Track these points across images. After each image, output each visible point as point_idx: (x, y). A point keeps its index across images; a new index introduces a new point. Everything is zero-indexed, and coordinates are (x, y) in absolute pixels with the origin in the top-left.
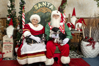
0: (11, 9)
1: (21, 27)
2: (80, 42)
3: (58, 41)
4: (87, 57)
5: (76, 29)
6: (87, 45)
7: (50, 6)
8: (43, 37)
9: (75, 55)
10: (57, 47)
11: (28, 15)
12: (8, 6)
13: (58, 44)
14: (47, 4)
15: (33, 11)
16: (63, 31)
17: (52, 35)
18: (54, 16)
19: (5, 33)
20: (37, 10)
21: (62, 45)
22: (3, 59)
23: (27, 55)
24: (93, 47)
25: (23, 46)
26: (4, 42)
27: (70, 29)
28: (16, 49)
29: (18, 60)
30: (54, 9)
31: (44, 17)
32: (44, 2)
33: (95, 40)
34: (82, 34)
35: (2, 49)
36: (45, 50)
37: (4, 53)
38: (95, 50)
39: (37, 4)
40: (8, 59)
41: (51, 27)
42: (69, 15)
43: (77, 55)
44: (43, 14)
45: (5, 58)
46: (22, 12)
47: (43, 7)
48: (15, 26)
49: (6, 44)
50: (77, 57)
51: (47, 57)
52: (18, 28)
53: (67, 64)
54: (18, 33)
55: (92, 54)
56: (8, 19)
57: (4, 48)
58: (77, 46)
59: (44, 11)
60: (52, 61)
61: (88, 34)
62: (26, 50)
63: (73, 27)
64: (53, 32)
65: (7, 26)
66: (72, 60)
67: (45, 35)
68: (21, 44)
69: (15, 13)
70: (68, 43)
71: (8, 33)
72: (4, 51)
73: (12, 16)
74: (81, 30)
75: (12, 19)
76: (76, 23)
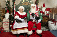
0: (7, 3)
1: (13, 14)
2: (48, 22)
3: (35, 21)
4: (52, 30)
5: (45, 14)
6: (52, 23)
7: (30, 1)
9: (45, 29)
11: (17, 7)
12: (6, 2)
13: (35, 23)
15: (20, 4)
16: (38, 15)
17: (31, 18)
18: (32, 7)
19: (4, 17)
20: (22, 4)
21: (37, 23)
22: (3, 31)
23: (17, 29)
24: (55, 25)
25: (15, 24)
26: (4, 22)
27: (42, 14)
28: (11, 26)
29: (12, 32)
30: (32, 3)
31: (26, 8)
33: (56, 20)
34: (48, 17)
35: (3, 26)
36: (27, 26)
37: (4, 28)
38: (56, 26)
40: (6, 31)
41: (30, 13)
42: (41, 6)
43: (46, 29)
44: (26, 6)
45: (4, 31)
46: (14, 5)
47: (26, 2)
48: (10, 13)
49: (5, 23)
50: (46, 30)
51: (28, 30)
52: (12, 14)
53: (40, 34)
54: (12, 17)
55: (54, 28)
56: (6, 9)
57: (4, 25)
58: (46, 24)
59: (27, 4)
60: (31, 32)
61: (52, 17)
62: (16, 26)
63: (44, 13)
64: (32, 16)
65: (6, 13)
66: (43, 32)
68: (14, 23)
69: (10, 5)
70: (40, 22)
71: (6, 17)
72: (4, 27)
73: (8, 7)
74: (48, 15)
75: (8, 9)
76: (45, 11)
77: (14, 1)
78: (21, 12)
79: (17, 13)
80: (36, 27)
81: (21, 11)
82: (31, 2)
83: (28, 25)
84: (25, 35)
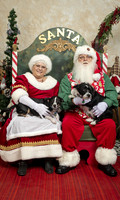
7: (72, 36)
8: (55, 103)
10: (86, 127)
11: (25, 57)
14: (67, 33)
15: (36, 47)
16: (101, 91)
20: (44, 46)
25: (12, 122)
31: (59, 61)
32: (61, 29)
39: (46, 33)
42: (117, 59)
44: (58, 54)
46: (11, 50)
47: (57, 38)
52: (3, 85)
54: (2, 97)
59: (60, 47)
67: (60, 101)
77: (12, 35)
78: (37, 78)
79: (22, 81)
80: (94, 137)
81: (39, 74)
82: (76, 39)
83: (62, 129)
84: (48, 165)
